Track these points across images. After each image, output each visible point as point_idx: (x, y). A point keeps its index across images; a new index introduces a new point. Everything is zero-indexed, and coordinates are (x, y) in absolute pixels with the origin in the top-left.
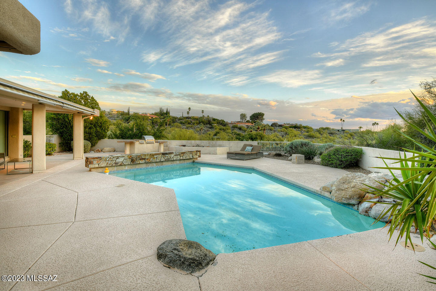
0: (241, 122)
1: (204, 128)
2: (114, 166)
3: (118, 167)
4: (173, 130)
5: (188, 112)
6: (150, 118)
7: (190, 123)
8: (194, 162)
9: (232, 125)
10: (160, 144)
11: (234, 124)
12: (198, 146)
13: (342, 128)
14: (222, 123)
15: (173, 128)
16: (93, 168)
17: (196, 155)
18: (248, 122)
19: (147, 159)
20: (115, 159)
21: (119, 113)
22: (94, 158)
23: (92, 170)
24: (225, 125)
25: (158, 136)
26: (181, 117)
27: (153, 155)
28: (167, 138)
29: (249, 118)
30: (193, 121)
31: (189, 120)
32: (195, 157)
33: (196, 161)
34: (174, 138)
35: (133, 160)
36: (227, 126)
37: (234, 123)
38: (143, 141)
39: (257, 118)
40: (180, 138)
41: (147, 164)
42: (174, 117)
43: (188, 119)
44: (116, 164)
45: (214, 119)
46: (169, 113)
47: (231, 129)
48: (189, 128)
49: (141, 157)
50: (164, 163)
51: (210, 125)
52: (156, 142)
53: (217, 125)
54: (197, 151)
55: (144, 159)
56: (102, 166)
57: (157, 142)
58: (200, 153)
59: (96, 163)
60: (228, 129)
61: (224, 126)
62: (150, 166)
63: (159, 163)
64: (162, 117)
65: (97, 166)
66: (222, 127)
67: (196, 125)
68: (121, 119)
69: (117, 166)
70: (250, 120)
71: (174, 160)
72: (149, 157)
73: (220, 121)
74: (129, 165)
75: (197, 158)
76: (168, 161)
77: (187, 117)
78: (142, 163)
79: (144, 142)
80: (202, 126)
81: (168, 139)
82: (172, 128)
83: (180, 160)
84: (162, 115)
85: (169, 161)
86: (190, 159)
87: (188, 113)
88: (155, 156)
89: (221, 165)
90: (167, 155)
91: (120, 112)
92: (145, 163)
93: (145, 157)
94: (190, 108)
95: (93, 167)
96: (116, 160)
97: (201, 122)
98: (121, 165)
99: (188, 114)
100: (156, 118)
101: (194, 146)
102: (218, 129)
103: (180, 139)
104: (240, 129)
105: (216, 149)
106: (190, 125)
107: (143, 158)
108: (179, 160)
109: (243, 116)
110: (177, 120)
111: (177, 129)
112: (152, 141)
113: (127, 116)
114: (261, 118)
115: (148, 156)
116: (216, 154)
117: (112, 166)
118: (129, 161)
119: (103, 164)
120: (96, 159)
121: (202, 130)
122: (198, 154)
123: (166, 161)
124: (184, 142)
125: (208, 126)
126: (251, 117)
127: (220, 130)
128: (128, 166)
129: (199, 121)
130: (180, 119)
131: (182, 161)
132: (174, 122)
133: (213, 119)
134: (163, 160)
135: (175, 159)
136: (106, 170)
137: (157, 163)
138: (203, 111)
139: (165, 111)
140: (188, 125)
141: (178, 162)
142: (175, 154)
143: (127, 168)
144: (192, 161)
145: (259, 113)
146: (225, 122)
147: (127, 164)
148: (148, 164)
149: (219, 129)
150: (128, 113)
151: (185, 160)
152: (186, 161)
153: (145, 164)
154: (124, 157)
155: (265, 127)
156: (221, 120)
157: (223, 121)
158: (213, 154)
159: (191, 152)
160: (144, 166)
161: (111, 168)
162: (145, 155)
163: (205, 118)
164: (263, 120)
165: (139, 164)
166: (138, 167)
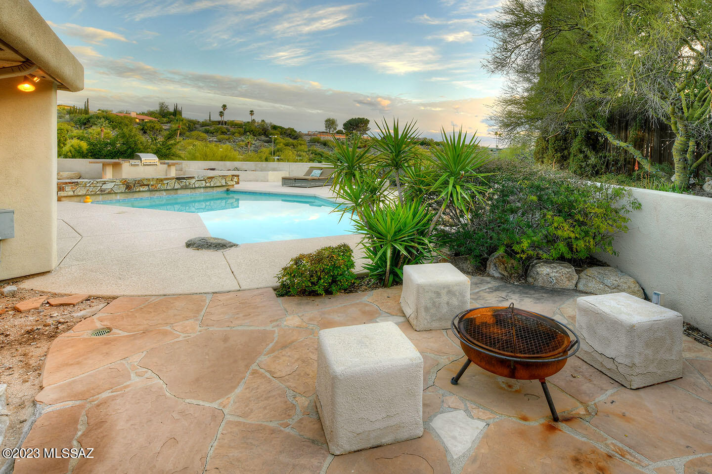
0: (327, 133)
1: (253, 142)
2: (99, 194)
3: (104, 196)
4: (189, 144)
5: (221, 112)
6: (138, 120)
7: (225, 132)
8: (228, 190)
9: (309, 138)
10: (169, 166)
11: (313, 137)
12: (237, 169)
13: (497, 146)
14: (291, 134)
15: (190, 141)
16: (64, 197)
17: (232, 180)
18: (340, 132)
19: (152, 185)
20: (101, 185)
21: (64, 109)
22: (66, 183)
23: (63, 199)
24: (296, 138)
25: (164, 154)
26: (206, 120)
27: (162, 180)
28: (180, 157)
29: (342, 126)
30: (232, 130)
31: (225, 126)
32: (230, 183)
33: (232, 189)
34: (194, 158)
35: (130, 187)
36: (299, 139)
37: (314, 135)
38: (137, 162)
39: (357, 126)
40: (205, 158)
41: (151, 192)
42: (190, 121)
43: (222, 124)
44: (102, 191)
45: (275, 126)
46: (180, 113)
47: (308, 144)
48: (224, 141)
49: (140, 183)
50: (179, 192)
51: (267, 136)
52: (161, 163)
53: (281, 136)
54: (233, 176)
55: (148, 185)
56: (80, 194)
57: (164, 164)
58: (238, 178)
59: (69, 190)
60: (301, 145)
61: (294, 139)
62: (157, 194)
63: (171, 192)
64: (165, 120)
65: (71, 193)
66: (291, 140)
67: (238, 138)
68: (68, 122)
69: (102, 194)
70: (343, 130)
71: (195, 188)
72: (154, 182)
73: (287, 130)
74: (122, 193)
75: (233, 185)
76: (186, 189)
77: (219, 122)
78: (143, 191)
79: (139, 163)
80: (250, 138)
81: (183, 159)
82: (187, 141)
83: (206, 187)
84: (164, 117)
85: (188, 188)
86: (222, 186)
87: (221, 114)
88: (165, 182)
89: (271, 193)
90: (185, 181)
91: (66, 108)
92: (149, 191)
93: (149, 183)
94: (224, 107)
95: (66, 195)
96: (101, 187)
97: (247, 130)
98: (109, 193)
99: (221, 116)
100: (150, 122)
101: (230, 170)
102: (281, 144)
103: (205, 160)
104: (325, 144)
105: (268, 175)
106: (226, 137)
107: (145, 183)
108: (203, 187)
109: (330, 123)
110: (196, 126)
111: (197, 143)
112: (154, 161)
113: (84, 116)
114: (363, 126)
115: (152, 181)
116: (268, 181)
117: (95, 194)
118: (123, 189)
119: (82, 192)
120: (69, 185)
121: (249, 146)
122: (236, 179)
123: (182, 188)
124: (212, 164)
125: (263, 138)
126: (345, 125)
127: (286, 146)
128: (121, 195)
129: (245, 129)
130: (204, 125)
131: (208, 189)
132: (190, 129)
133: (272, 126)
134: (177, 186)
135: (197, 186)
136: (87, 199)
137: (167, 191)
138: (252, 111)
139: (172, 110)
140: (221, 136)
141: (202, 190)
142: (197, 179)
143: (118, 197)
144: (225, 189)
145: (361, 119)
146: (295, 132)
147: (119, 191)
148: (154, 193)
149: (284, 144)
150: (86, 111)
151: (213, 187)
152: (215, 188)
153: (149, 193)
154: (114, 182)
155: (366, 142)
156: (289, 129)
157: (293, 130)
158: (262, 181)
159: (224, 177)
160: (147, 195)
161: (94, 197)
162: (148, 180)
163: (256, 124)
164: (367, 130)
165: (139, 191)
166: (137, 197)
